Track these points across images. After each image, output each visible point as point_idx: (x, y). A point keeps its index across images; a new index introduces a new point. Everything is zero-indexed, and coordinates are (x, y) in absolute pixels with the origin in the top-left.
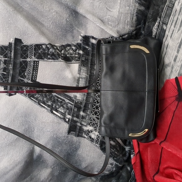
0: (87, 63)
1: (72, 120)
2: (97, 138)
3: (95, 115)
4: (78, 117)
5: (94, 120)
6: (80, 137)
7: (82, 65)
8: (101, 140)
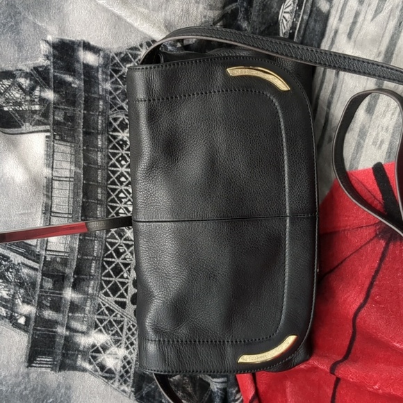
0: (73, 129)
1: (40, 320)
2: (124, 367)
3: (114, 295)
4: (56, 306)
5: (111, 311)
6: (69, 370)
7: (57, 137)
8: (135, 372)
